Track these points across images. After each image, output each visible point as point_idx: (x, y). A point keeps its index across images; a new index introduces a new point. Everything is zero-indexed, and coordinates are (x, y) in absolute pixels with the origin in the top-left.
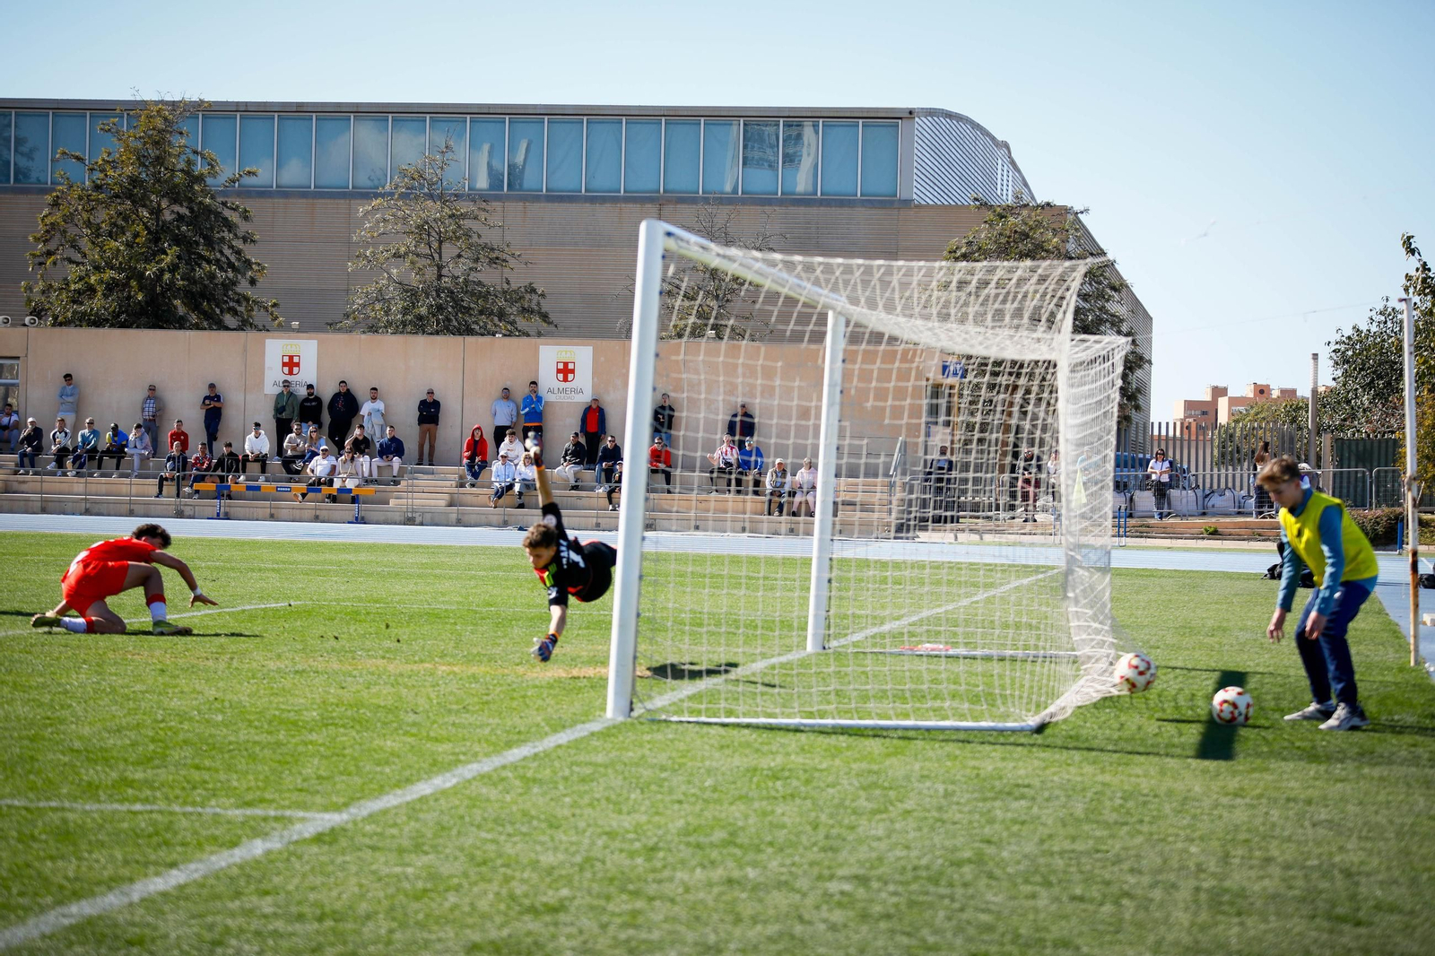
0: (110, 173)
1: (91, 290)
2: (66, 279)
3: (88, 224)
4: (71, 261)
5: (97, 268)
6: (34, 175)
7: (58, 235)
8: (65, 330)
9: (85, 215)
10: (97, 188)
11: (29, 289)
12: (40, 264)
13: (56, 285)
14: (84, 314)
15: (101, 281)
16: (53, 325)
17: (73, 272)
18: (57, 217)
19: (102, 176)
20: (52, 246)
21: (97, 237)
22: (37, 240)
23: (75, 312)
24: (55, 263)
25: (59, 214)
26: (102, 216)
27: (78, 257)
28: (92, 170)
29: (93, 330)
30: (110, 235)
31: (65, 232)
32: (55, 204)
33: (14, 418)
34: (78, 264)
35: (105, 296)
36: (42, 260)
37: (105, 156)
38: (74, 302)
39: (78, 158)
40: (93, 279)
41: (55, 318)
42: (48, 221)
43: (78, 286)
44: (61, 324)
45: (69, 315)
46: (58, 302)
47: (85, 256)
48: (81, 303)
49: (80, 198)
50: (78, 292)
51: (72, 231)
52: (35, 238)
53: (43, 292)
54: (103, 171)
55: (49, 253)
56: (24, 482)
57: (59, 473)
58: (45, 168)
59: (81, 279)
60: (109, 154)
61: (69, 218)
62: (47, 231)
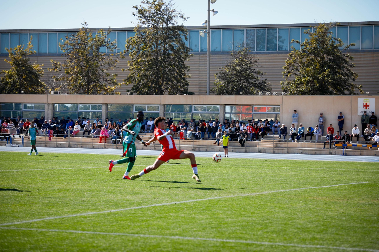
0: (308, 46)
1: (302, 83)
2: (294, 80)
3: (301, 63)
4: (296, 75)
5: (304, 77)
6: (284, 48)
7: (292, 66)
8: (294, 96)
9: (300, 60)
10: (304, 51)
11: (283, 83)
12: (286, 76)
13: (291, 82)
14: (300, 91)
15: (305, 81)
16: (290, 95)
17: (296, 78)
18: (291, 61)
19: (305, 47)
20: (290, 70)
21: (304, 66)
22: (285, 68)
23: (297, 91)
24: (291, 75)
25: (292, 60)
26: (305, 60)
27: (298, 73)
28: (302, 46)
29: (303, 96)
30: (308, 66)
31: (294, 65)
32: (291, 57)
33: (279, 124)
34: (298, 75)
35: (307, 85)
36: (287, 74)
37: (306, 41)
38: (297, 87)
39: (298, 42)
40: (303, 80)
41: (291, 92)
42: (288, 62)
43: (298, 82)
44: (293, 94)
45: (295, 91)
46: (292, 88)
47: (300, 73)
48: (299, 88)
49: (298, 55)
50: (298, 84)
51: (296, 65)
52: (284, 67)
53: (287, 84)
54: (306, 46)
55: (289, 72)
56: (282, 144)
57: (293, 141)
58: (287, 46)
59: (299, 80)
60: (307, 40)
61: (295, 61)
62: (288, 65)
